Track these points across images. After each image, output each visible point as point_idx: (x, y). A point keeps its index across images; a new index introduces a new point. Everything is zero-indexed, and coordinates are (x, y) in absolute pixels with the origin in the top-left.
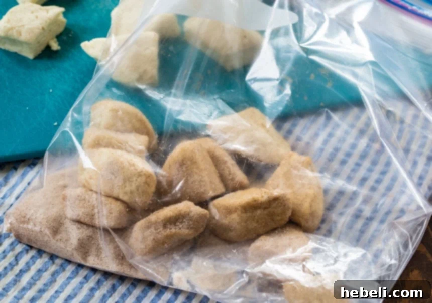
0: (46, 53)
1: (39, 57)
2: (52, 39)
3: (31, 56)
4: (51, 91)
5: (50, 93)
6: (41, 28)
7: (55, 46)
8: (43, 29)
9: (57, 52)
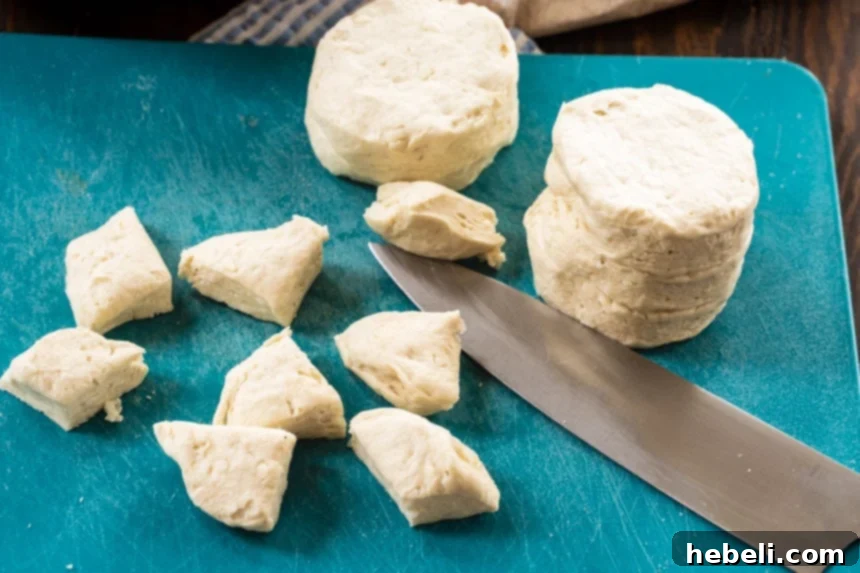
0: (95, 424)
1: (80, 429)
2: (113, 399)
3: (66, 425)
4: (81, 499)
5: (78, 504)
6: (91, 380)
7: (114, 414)
8: (95, 382)
9: (115, 424)
